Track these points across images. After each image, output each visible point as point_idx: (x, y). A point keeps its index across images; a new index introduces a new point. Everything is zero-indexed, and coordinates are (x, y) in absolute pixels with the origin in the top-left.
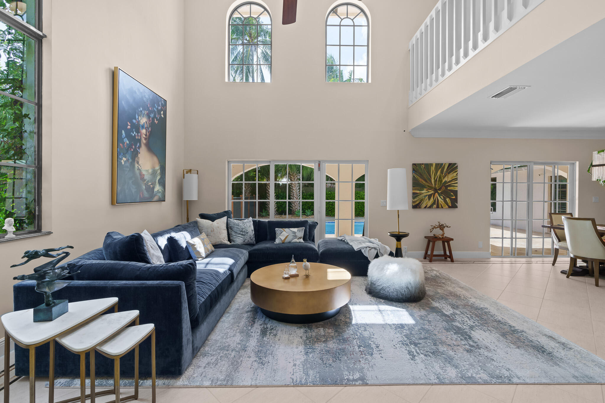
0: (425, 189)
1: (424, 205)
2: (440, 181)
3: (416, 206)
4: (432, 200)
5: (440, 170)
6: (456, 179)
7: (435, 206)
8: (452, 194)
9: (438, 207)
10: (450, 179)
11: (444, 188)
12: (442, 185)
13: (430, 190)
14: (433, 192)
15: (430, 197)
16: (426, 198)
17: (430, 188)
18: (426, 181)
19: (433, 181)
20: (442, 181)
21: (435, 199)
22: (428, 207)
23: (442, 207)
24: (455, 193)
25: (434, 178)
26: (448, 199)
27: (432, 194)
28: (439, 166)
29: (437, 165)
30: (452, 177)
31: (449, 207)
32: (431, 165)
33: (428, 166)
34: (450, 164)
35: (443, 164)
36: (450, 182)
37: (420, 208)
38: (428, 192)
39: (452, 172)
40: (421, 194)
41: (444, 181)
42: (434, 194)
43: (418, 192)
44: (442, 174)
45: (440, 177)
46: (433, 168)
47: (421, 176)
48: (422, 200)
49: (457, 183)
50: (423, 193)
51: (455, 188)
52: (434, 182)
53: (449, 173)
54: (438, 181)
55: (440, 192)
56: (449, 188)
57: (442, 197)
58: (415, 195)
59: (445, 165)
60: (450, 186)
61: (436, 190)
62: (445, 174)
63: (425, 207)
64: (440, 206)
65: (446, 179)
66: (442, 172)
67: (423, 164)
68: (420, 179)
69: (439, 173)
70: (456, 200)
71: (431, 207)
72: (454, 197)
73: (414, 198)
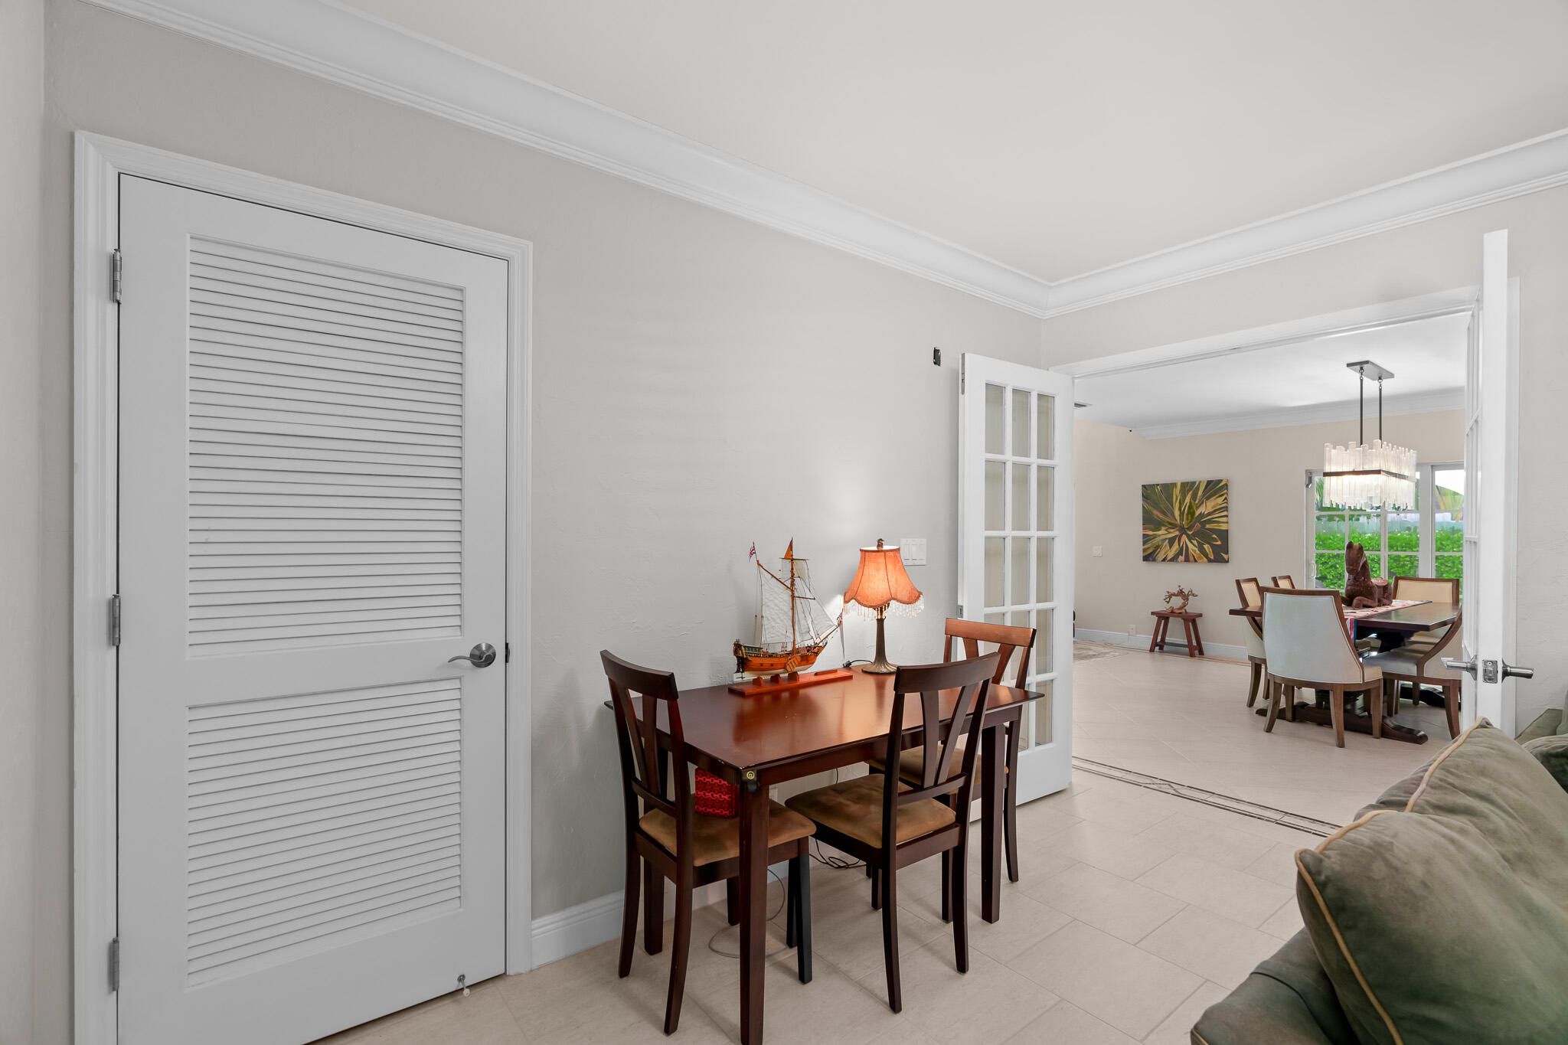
0: (1163, 528)
1: (1161, 556)
2: (1191, 512)
3: (1148, 557)
4: (1176, 547)
5: (1191, 493)
6: (1226, 509)
7: (1181, 558)
8: (1214, 536)
9: (1187, 560)
10: (1210, 509)
11: (1198, 526)
12: (1194, 520)
13: (1172, 530)
14: (1177, 533)
15: (1171, 541)
16: (1165, 544)
17: (1173, 526)
18: (1164, 513)
19: (1177, 513)
20: (1194, 513)
21: (1181, 545)
22: (1168, 559)
23: (1196, 561)
24: (1224, 535)
25: (1180, 509)
26: (1206, 546)
27: (1176, 536)
28: (1188, 486)
29: (1184, 485)
30: (1214, 506)
31: (1210, 561)
32: (1174, 485)
33: (1168, 488)
34: (1209, 482)
35: (1195, 482)
36: (1209, 514)
37: (1154, 560)
38: (1169, 533)
39: (1214, 497)
40: (1155, 536)
41: (1197, 513)
42: (1181, 535)
43: (1151, 533)
44: (1195, 501)
45: (1190, 507)
46: (1177, 491)
47: (1156, 506)
48: (1157, 547)
49: (1227, 516)
50: (1159, 536)
51: (1220, 526)
52: (1180, 516)
53: (1208, 499)
54: (1187, 514)
55: (1190, 533)
56: (1208, 526)
57: (1195, 542)
58: (1146, 539)
59: (1199, 484)
60: (1210, 521)
61: (1183, 530)
62: (1200, 500)
63: (1164, 560)
64: (1192, 559)
65: (1202, 510)
66: (1194, 497)
67: (1158, 485)
68: (1155, 512)
69: (1188, 500)
70: (1225, 548)
71: (1174, 559)
72: (1219, 543)
73: (1144, 543)
